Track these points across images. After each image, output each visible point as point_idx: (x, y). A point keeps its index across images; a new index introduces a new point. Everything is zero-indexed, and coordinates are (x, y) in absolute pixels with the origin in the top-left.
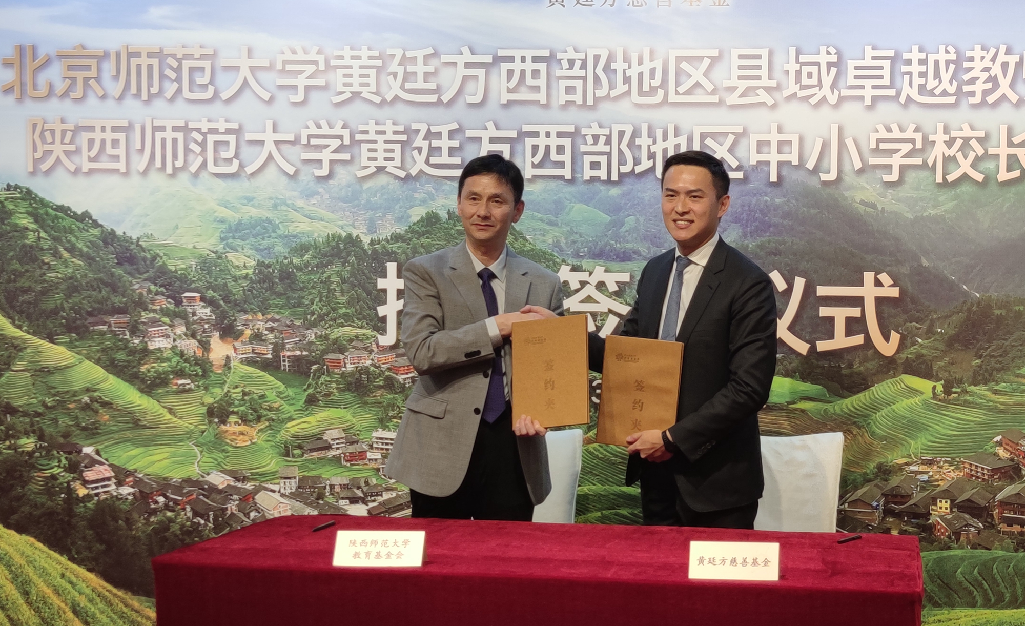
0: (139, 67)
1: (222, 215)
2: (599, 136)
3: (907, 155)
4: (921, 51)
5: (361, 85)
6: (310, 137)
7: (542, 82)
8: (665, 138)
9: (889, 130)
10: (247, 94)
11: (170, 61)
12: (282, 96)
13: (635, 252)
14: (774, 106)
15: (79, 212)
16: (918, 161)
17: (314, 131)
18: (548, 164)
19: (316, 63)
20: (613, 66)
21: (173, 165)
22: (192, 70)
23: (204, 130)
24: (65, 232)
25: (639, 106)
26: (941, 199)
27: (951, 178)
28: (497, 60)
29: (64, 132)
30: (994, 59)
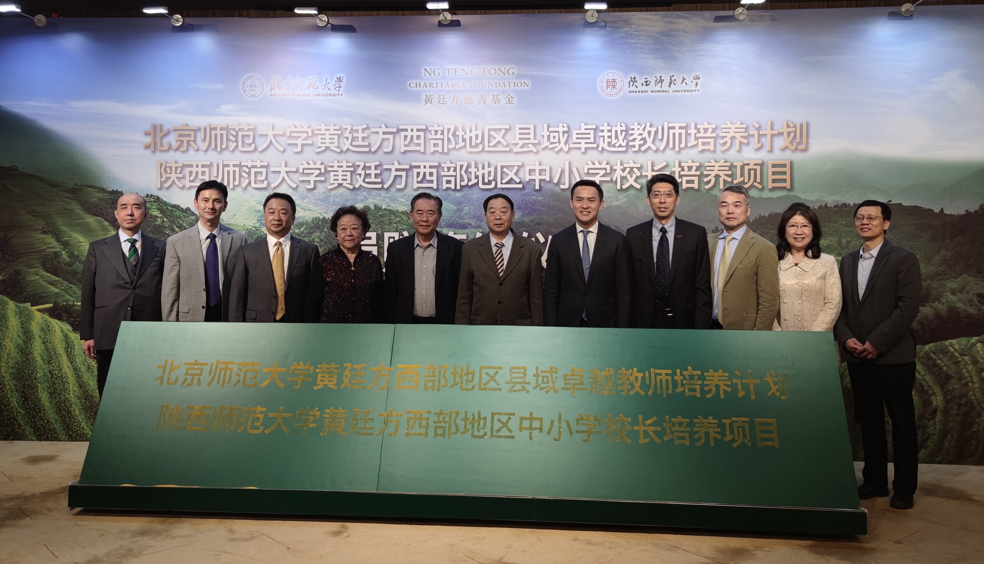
0: (216, 135)
1: (258, 209)
2: (450, 168)
3: (603, 176)
4: (608, 125)
5: (330, 143)
6: (304, 169)
7: (422, 141)
8: (483, 168)
9: (594, 164)
10: (272, 148)
11: (232, 132)
12: (289, 149)
13: (469, 224)
14: (537, 153)
15: (184, 208)
16: (608, 179)
17: (307, 166)
18: (425, 181)
19: (307, 132)
20: (457, 133)
21: (234, 183)
22: (243, 136)
23: (250, 166)
24: (177, 218)
25: (470, 152)
26: (620, 197)
27: (624, 187)
28: (399, 131)
29: (177, 168)
30: (644, 130)
